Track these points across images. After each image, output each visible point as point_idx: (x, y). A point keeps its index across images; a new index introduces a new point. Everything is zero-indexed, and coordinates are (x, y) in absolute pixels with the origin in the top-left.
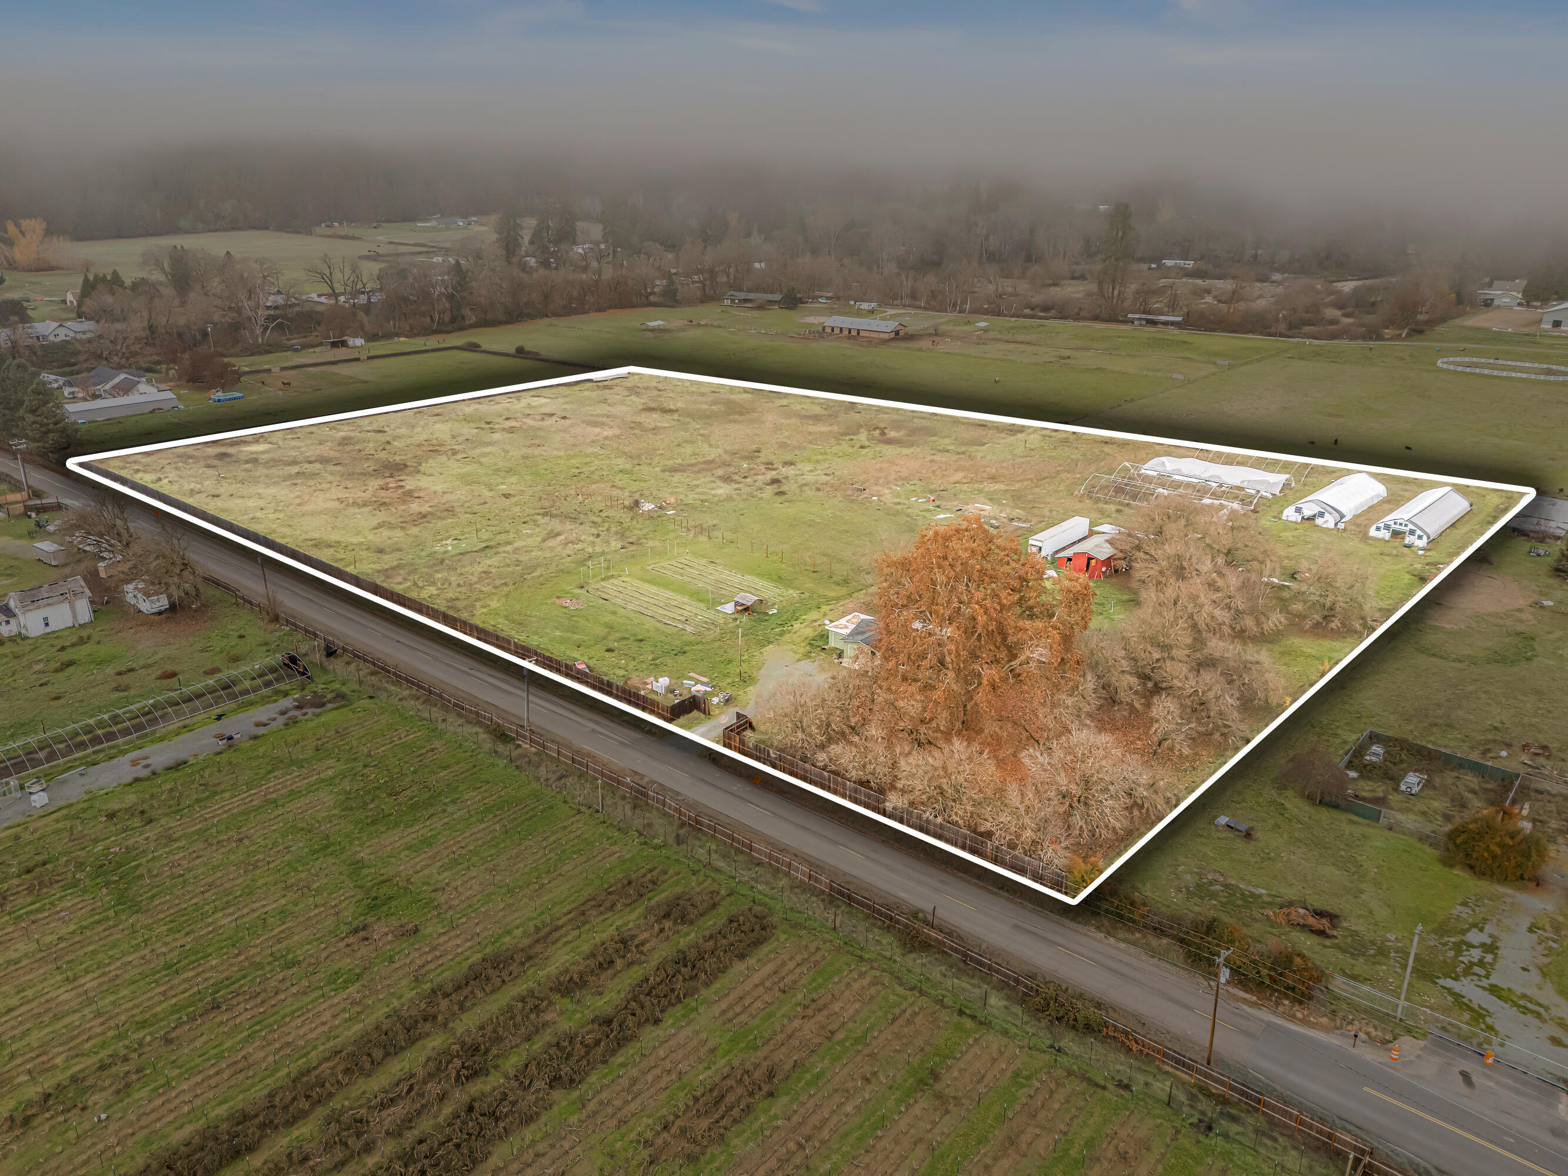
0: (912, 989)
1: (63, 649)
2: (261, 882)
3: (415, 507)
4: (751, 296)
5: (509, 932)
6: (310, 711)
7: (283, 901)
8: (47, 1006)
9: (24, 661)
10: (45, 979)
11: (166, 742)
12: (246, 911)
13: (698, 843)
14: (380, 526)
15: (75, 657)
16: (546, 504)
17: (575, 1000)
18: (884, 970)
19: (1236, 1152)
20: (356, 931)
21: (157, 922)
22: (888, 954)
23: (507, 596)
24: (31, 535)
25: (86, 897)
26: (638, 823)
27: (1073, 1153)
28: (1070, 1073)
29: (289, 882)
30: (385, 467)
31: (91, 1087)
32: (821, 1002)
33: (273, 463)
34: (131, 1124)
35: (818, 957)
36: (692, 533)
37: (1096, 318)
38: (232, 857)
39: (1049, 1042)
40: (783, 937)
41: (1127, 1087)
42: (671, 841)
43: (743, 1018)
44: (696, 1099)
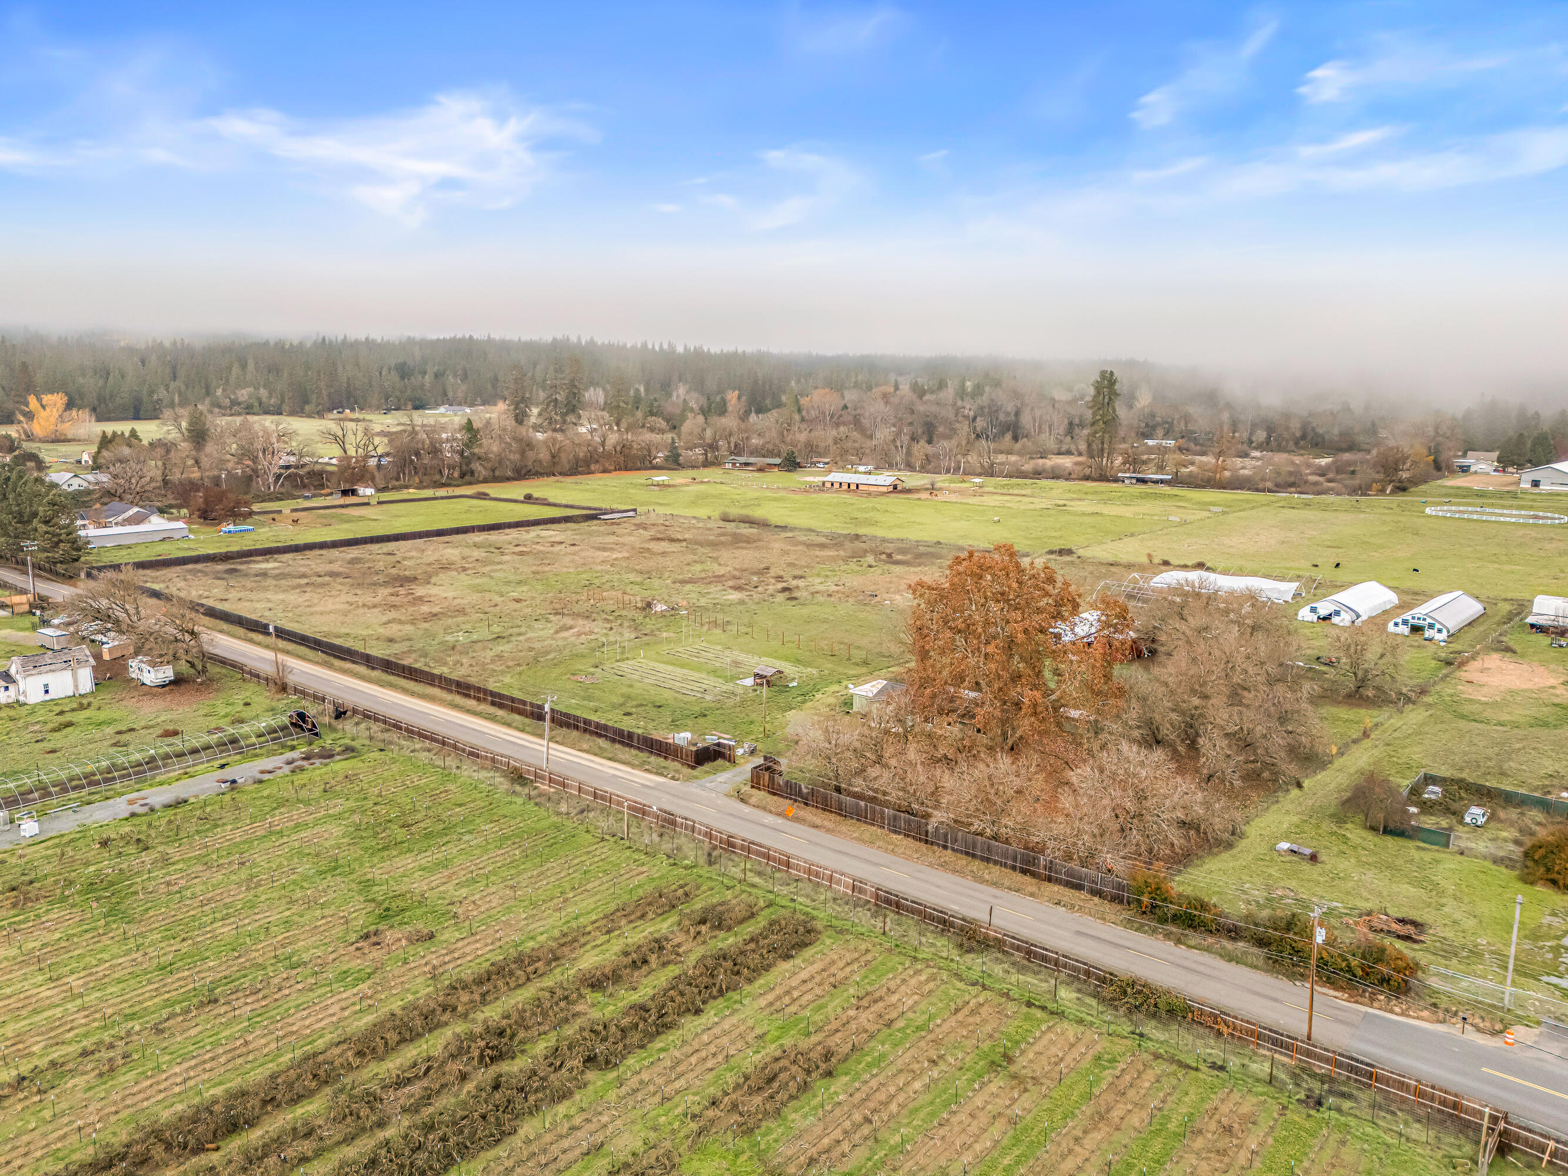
0: (973, 984)
1: (62, 713)
2: (263, 898)
3: (425, 609)
4: (752, 460)
5: (532, 938)
6: (318, 762)
7: (287, 913)
8: (27, 1002)
9: (21, 723)
10: (26, 979)
11: (165, 786)
12: (247, 921)
13: (731, 863)
14: (389, 622)
15: (74, 720)
16: (557, 606)
17: (608, 993)
18: (940, 968)
19: (1352, 1124)
20: (367, 936)
21: (152, 930)
22: (944, 955)
23: (520, 674)
24: (34, 627)
25: (74, 910)
26: (667, 846)
27: (1172, 1126)
28: (1157, 1056)
29: (294, 898)
30: (396, 579)
31: (71, 1071)
32: (877, 995)
33: (278, 577)
34: (115, 1103)
35: (869, 957)
36: (706, 627)
37: (1087, 478)
38: (233, 877)
39: (1130, 1029)
40: (828, 941)
41: (1222, 1068)
42: (702, 860)
43: (793, 1009)
44: (747, 1078)
